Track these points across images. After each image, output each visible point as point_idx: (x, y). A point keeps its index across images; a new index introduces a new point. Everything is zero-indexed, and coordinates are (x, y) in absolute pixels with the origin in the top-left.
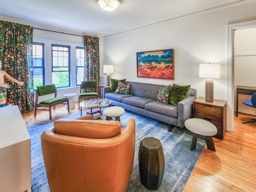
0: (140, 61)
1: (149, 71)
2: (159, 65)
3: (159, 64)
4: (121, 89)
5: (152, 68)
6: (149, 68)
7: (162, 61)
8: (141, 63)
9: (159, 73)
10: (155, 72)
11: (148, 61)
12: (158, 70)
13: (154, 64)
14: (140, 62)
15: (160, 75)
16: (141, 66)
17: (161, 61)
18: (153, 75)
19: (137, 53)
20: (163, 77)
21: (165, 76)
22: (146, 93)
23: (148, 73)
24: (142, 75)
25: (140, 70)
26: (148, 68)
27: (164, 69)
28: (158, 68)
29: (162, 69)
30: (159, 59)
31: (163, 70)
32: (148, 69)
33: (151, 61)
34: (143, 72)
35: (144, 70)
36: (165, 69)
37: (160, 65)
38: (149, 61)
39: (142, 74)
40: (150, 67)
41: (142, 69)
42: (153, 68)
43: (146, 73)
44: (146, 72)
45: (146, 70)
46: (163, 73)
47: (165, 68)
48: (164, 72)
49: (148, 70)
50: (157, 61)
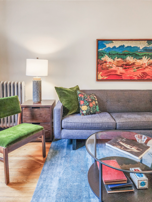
0: (104, 53)
1: (121, 70)
2: (138, 61)
3: (140, 59)
4: (91, 105)
5: (127, 66)
6: (121, 66)
7: (145, 55)
8: (106, 58)
9: (139, 73)
10: (132, 71)
11: (119, 54)
12: (137, 68)
13: (130, 59)
14: (102, 56)
15: (139, 76)
16: (106, 62)
17: (143, 56)
18: (128, 76)
19: (98, 41)
20: (145, 79)
21: (148, 77)
22: (131, 104)
23: (118, 73)
24: (105, 78)
25: (103, 69)
26: (119, 65)
27: (146, 67)
28: (137, 66)
29: (144, 66)
30: (140, 52)
31: (145, 69)
32: (120, 68)
33: (126, 55)
34: (108, 72)
35: (110, 69)
36: (149, 67)
37: (141, 62)
38: (121, 55)
39: (106, 76)
40: (123, 65)
41: (107, 68)
42: (129, 65)
43: (114, 73)
44: (116, 71)
45: (114, 68)
46: (144, 73)
47: (149, 65)
48: (147, 70)
49: (118, 69)
50: (136, 55)
